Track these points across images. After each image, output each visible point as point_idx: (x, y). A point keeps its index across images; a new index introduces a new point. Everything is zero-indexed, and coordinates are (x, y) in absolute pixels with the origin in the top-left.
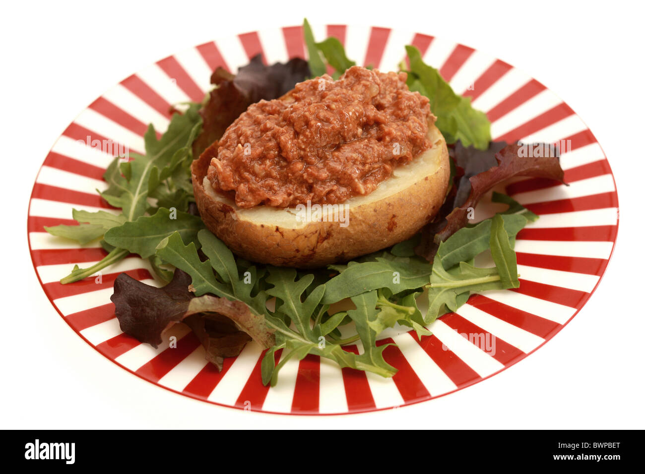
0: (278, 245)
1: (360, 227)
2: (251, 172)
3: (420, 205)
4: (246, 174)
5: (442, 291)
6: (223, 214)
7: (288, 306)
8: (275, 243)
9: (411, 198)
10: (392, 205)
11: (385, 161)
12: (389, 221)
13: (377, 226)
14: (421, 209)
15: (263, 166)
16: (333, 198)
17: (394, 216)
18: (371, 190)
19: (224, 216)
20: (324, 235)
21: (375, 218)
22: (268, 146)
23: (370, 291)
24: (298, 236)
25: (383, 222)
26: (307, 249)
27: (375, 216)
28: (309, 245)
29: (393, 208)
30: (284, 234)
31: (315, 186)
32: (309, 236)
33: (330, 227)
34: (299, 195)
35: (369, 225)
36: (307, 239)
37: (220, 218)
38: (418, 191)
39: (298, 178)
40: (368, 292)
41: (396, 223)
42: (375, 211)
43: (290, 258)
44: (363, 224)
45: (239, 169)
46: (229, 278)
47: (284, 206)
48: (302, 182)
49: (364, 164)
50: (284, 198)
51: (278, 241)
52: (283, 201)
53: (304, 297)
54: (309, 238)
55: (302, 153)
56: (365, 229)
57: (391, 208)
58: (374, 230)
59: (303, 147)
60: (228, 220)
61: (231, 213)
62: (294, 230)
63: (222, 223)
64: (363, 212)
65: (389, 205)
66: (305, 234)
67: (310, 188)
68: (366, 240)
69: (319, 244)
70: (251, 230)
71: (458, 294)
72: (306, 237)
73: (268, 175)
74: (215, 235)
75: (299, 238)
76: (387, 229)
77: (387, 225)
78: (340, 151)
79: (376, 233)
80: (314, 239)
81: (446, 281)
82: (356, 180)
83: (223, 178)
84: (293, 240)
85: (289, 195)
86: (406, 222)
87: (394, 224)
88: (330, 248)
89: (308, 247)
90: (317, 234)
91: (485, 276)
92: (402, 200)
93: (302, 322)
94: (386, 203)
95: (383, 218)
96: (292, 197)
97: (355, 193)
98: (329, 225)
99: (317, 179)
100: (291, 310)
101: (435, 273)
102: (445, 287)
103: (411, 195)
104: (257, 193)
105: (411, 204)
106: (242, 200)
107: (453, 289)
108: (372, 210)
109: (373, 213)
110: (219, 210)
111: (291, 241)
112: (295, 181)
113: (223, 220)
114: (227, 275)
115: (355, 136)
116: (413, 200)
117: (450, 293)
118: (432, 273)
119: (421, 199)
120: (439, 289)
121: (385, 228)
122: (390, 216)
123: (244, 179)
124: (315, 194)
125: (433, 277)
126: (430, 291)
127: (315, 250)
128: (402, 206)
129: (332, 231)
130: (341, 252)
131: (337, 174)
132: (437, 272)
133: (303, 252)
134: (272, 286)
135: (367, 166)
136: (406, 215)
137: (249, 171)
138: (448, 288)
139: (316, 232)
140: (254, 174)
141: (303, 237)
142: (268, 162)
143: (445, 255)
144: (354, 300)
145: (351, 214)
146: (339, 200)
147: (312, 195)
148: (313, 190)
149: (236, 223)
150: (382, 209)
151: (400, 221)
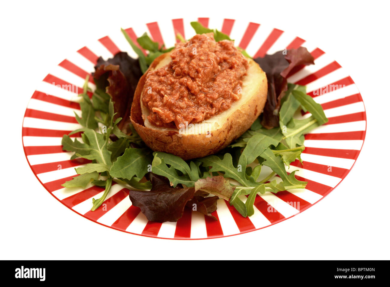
1: (244, 118)
2: (179, 108)
4: (177, 110)
5: (292, 138)
6: (170, 137)
7: (229, 173)
8: (209, 141)
11: (239, 79)
12: (255, 109)
13: (250, 115)
15: (184, 102)
16: (225, 107)
20: (229, 128)
21: (249, 110)
22: (181, 91)
23: (266, 149)
24: (220, 133)
26: (223, 139)
29: (256, 102)
31: (214, 103)
34: (208, 111)
35: (247, 115)
37: (168, 140)
39: (205, 102)
41: (257, 110)
42: (249, 106)
44: (245, 115)
46: (186, 171)
48: (207, 104)
49: (231, 83)
51: (210, 139)
55: (200, 88)
56: (246, 118)
58: (250, 117)
59: (200, 84)
60: (175, 139)
61: (175, 134)
63: (170, 143)
66: (223, 130)
68: (246, 124)
69: (228, 134)
70: (194, 139)
71: (299, 137)
72: (224, 132)
73: (188, 106)
77: (254, 112)
78: (216, 81)
80: (226, 132)
81: (291, 133)
82: (232, 93)
83: (166, 116)
84: (218, 136)
85: (203, 113)
86: (260, 108)
88: (231, 135)
89: (224, 137)
92: (258, 96)
93: (241, 178)
96: (205, 114)
97: (234, 100)
99: (214, 99)
100: (232, 174)
101: (283, 130)
102: (292, 136)
104: (187, 117)
105: (261, 97)
107: (296, 135)
108: (247, 106)
110: (167, 136)
113: (170, 140)
114: (185, 170)
115: (219, 70)
117: (296, 138)
120: (290, 137)
121: (253, 114)
122: (255, 106)
123: (176, 113)
124: (216, 108)
125: (284, 133)
126: (287, 140)
127: (226, 139)
128: (258, 99)
129: (232, 125)
131: (221, 93)
133: (222, 141)
134: (211, 167)
135: (233, 84)
136: (260, 104)
137: (177, 108)
138: (294, 135)
140: (181, 108)
141: (222, 132)
142: (186, 99)
144: (262, 156)
145: (239, 112)
146: (229, 107)
147: (214, 109)
148: (213, 106)
149: (182, 138)
150: (252, 104)
151: (258, 108)
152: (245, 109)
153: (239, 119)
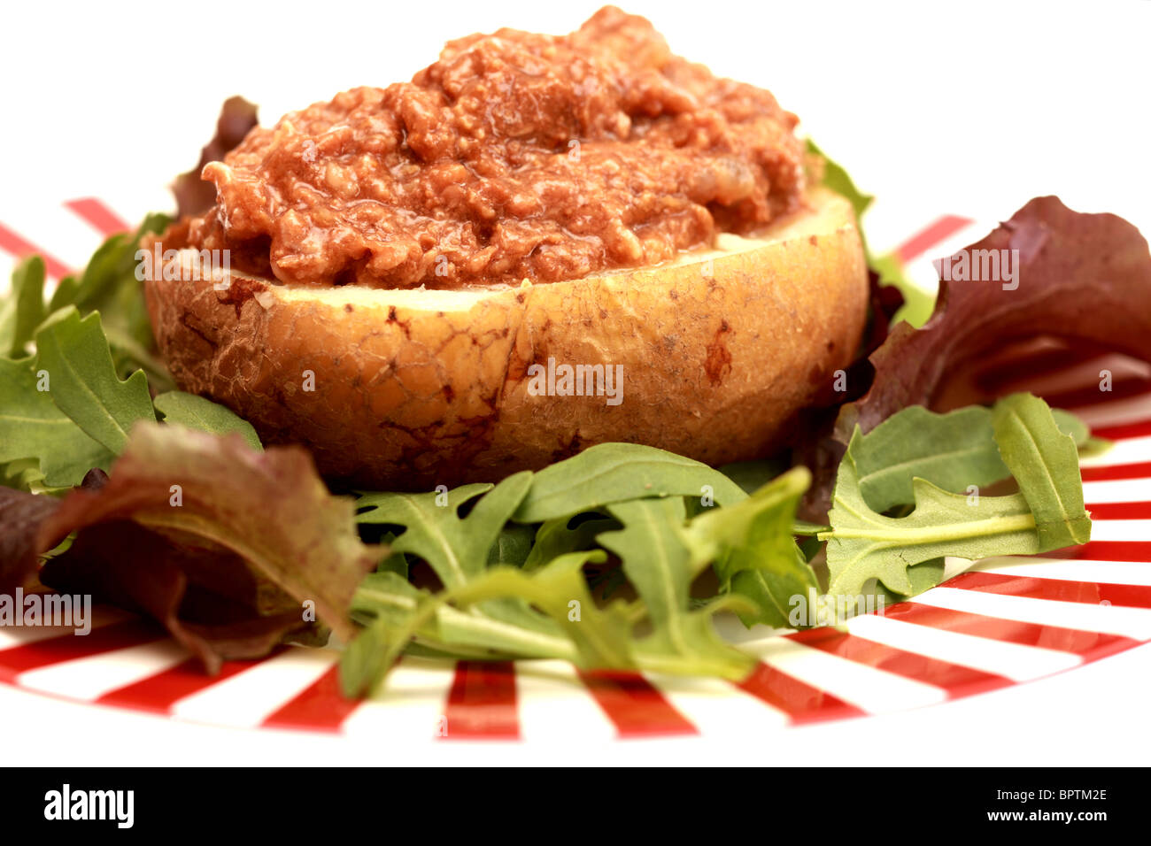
0: (393, 365)
1: (630, 346)
2: (319, 184)
3: (794, 316)
4: (304, 189)
5: (866, 550)
6: (232, 308)
8: (383, 358)
9: (772, 283)
10: (720, 288)
11: (695, 197)
12: (712, 340)
13: (677, 349)
14: (799, 330)
15: (351, 171)
16: (552, 266)
17: (725, 328)
18: (658, 256)
19: (235, 315)
20: (527, 355)
21: (670, 320)
23: (662, 494)
24: (453, 337)
25: (695, 341)
26: (477, 391)
27: (671, 311)
28: (483, 377)
29: (723, 298)
30: (414, 327)
31: (499, 226)
32: (484, 340)
33: (544, 329)
35: (655, 341)
36: (477, 349)
37: (221, 325)
38: (792, 269)
39: (453, 205)
40: (656, 497)
41: (730, 355)
42: (673, 295)
43: (424, 429)
44: (638, 335)
45: (285, 180)
47: (412, 278)
48: (468, 213)
49: (638, 189)
50: (414, 247)
51: (395, 351)
52: (410, 257)
54: (484, 348)
55: (465, 142)
56: (643, 352)
57: (717, 295)
58: (669, 364)
59: (469, 125)
60: (247, 321)
61: (256, 295)
62: (441, 314)
63: (227, 339)
64: (638, 294)
65: (712, 284)
66: (473, 331)
67: (485, 232)
68: (644, 396)
69: (511, 384)
70: (317, 322)
71: (912, 564)
72: (475, 342)
73: (366, 192)
75: (454, 343)
76: (703, 370)
77: (704, 356)
78: (565, 153)
79: (671, 375)
80: (497, 356)
82: (619, 222)
84: (439, 351)
85: (427, 245)
86: (756, 364)
87: (725, 358)
88: (541, 408)
89: (480, 383)
90: (506, 343)
91: (988, 517)
92: (748, 280)
93: (464, 566)
94: (705, 279)
95: (696, 325)
96: (432, 253)
97: (617, 257)
98: (542, 322)
99: (505, 209)
101: (842, 507)
102: (875, 540)
103: (771, 272)
105: (773, 301)
106: (291, 251)
108: (664, 290)
109: (666, 301)
110: (221, 301)
111: (431, 352)
112: (442, 214)
113: (230, 327)
115: (610, 127)
116: (778, 292)
117: (890, 557)
118: (836, 504)
119: (797, 296)
120: (858, 543)
121: (698, 362)
122: (714, 325)
123: (296, 202)
124: (501, 248)
125: (835, 516)
126: (829, 547)
127: (497, 405)
128: (747, 300)
129: (550, 346)
130: (571, 433)
131: (562, 203)
132: (846, 503)
133: (465, 400)
135: (646, 196)
136: (758, 336)
137: (311, 182)
138: (883, 544)
139: (505, 332)
140: (328, 188)
141: (468, 341)
142: (367, 159)
143: (866, 474)
145: (605, 296)
146: (570, 271)
147: (490, 250)
148: (494, 239)
149: (271, 314)
150: (692, 292)
151: (740, 350)
152: (642, 300)
153: (595, 335)
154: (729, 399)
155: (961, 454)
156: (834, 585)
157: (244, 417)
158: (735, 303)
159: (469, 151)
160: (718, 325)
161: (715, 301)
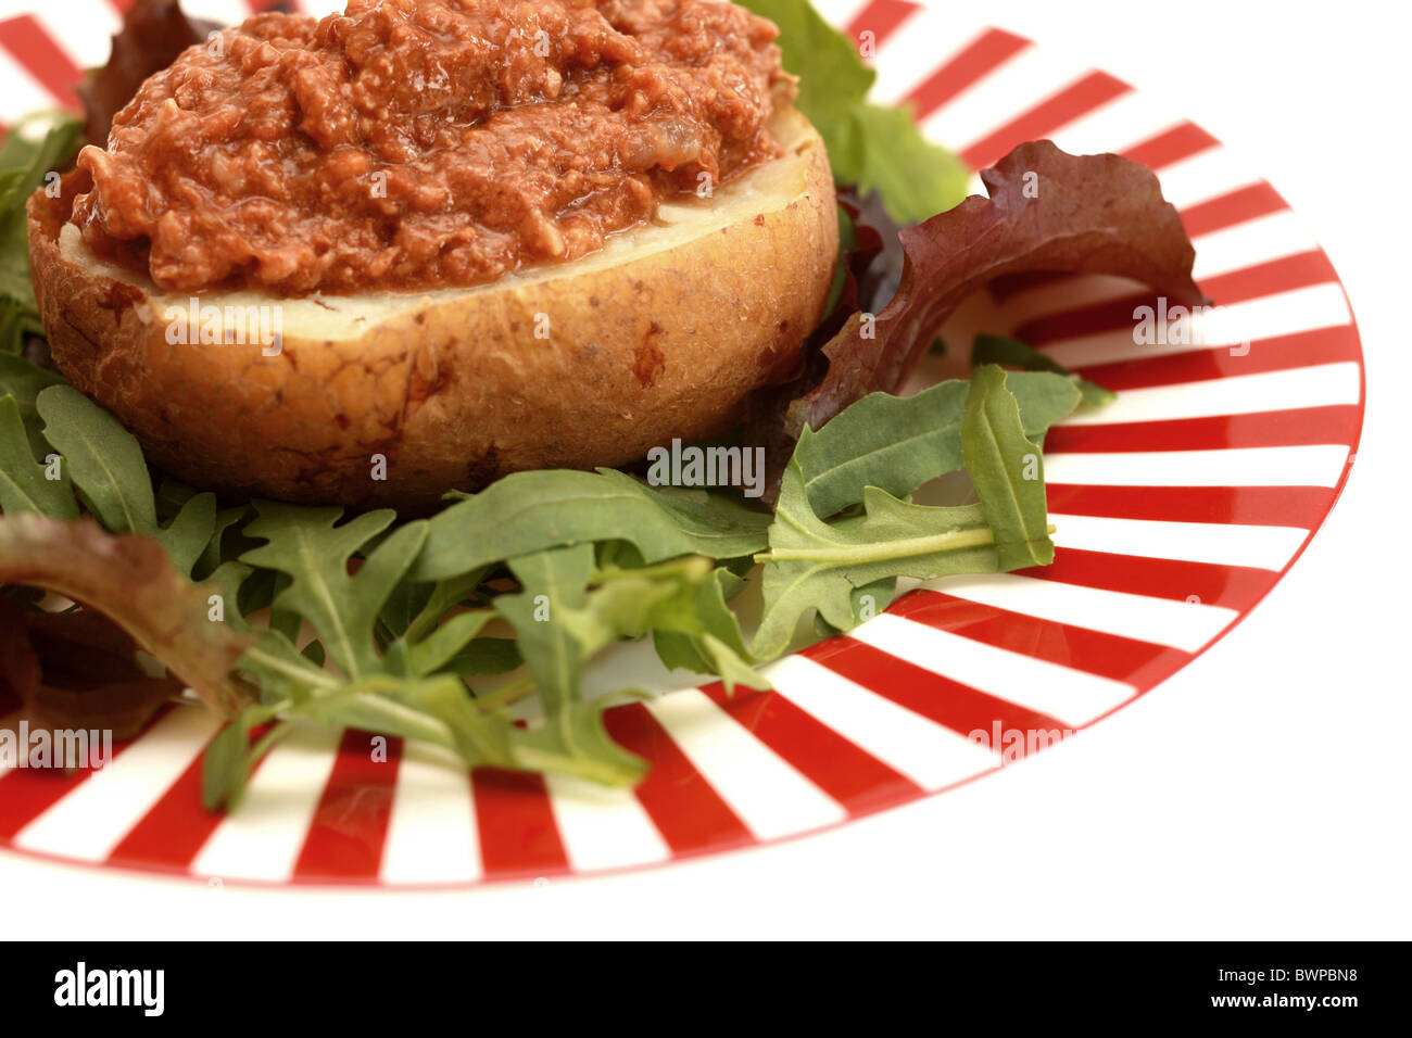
0: (279, 397)
1: (546, 358)
2: (203, 178)
3: (738, 304)
4: (188, 185)
5: (805, 575)
6: (112, 314)
7: (308, 592)
8: (268, 390)
9: (709, 275)
10: (648, 289)
11: (630, 168)
12: (640, 344)
13: (599, 358)
14: (744, 318)
15: (239, 161)
16: (462, 267)
17: (655, 329)
18: (583, 248)
19: (114, 322)
20: (431, 375)
21: (591, 328)
22: (258, 104)
23: (570, 542)
24: (343, 367)
25: (620, 346)
26: (374, 417)
27: (592, 319)
28: (380, 402)
29: (652, 299)
30: (301, 358)
31: (403, 224)
32: (379, 367)
33: (448, 348)
34: (350, 251)
35: (574, 350)
36: (371, 377)
37: (102, 329)
38: (733, 257)
39: (351, 200)
40: (563, 547)
41: (662, 355)
42: (594, 302)
43: (320, 453)
44: (555, 346)
45: (166, 171)
46: (123, 514)
47: (305, 286)
48: (363, 210)
49: (564, 168)
50: (304, 255)
51: (280, 382)
52: (301, 265)
53: (356, 562)
54: (378, 375)
55: (367, 124)
56: (561, 363)
57: (644, 297)
58: (591, 372)
59: (370, 105)
60: (126, 332)
61: (136, 305)
62: (329, 344)
63: (108, 346)
64: (554, 304)
65: (639, 286)
66: (367, 358)
67: (388, 231)
68: (565, 405)
69: (413, 405)
71: (858, 586)
72: (368, 370)
73: (256, 187)
74: (90, 396)
75: (345, 374)
76: (632, 374)
77: (632, 359)
78: (487, 128)
79: (595, 383)
80: (395, 382)
81: (819, 545)
82: (537, 213)
83: (113, 196)
84: (328, 380)
85: (321, 249)
86: (693, 359)
87: (658, 358)
88: (449, 425)
89: (377, 409)
90: (405, 367)
91: (944, 530)
92: (680, 275)
93: (349, 633)
94: (630, 281)
95: (621, 330)
96: (328, 258)
97: (534, 253)
98: (446, 341)
99: (413, 206)
100: (314, 600)
101: (785, 520)
102: (817, 562)
103: (709, 263)
104: (219, 236)
105: (711, 295)
106: (170, 260)
107: (842, 569)
108: (584, 298)
109: (585, 309)
110: (100, 305)
111: (320, 382)
112: (340, 210)
113: (111, 334)
114: (120, 506)
115: (537, 89)
116: (717, 284)
117: (833, 580)
118: (777, 519)
119: (740, 283)
120: (798, 566)
121: (625, 367)
122: (642, 327)
123: (178, 200)
124: (404, 250)
125: (778, 532)
126: (767, 571)
127: (399, 427)
128: (681, 296)
129: (456, 365)
130: (486, 445)
131: (475, 192)
132: (792, 519)
133: (361, 427)
134: (263, 542)
135: (573, 176)
136: (694, 333)
137: (195, 176)
138: (831, 565)
139: (403, 357)
140: (213, 183)
141: (360, 370)
142: (256, 148)
143: (817, 473)
144: (519, 567)
145: (517, 308)
146: (482, 273)
147: (393, 251)
148: (397, 238)
149: (149, 332)
150: (615, 297)
151: (673, 349)
152: (558, 310)
153: (506, 348)
154: (664, 397)
155: (931, 434)
156: (767, 620)
157: (130, 429)
158: (667, 303)
159: (372, 134)
160: (648, 327)
161: (642, 304)
